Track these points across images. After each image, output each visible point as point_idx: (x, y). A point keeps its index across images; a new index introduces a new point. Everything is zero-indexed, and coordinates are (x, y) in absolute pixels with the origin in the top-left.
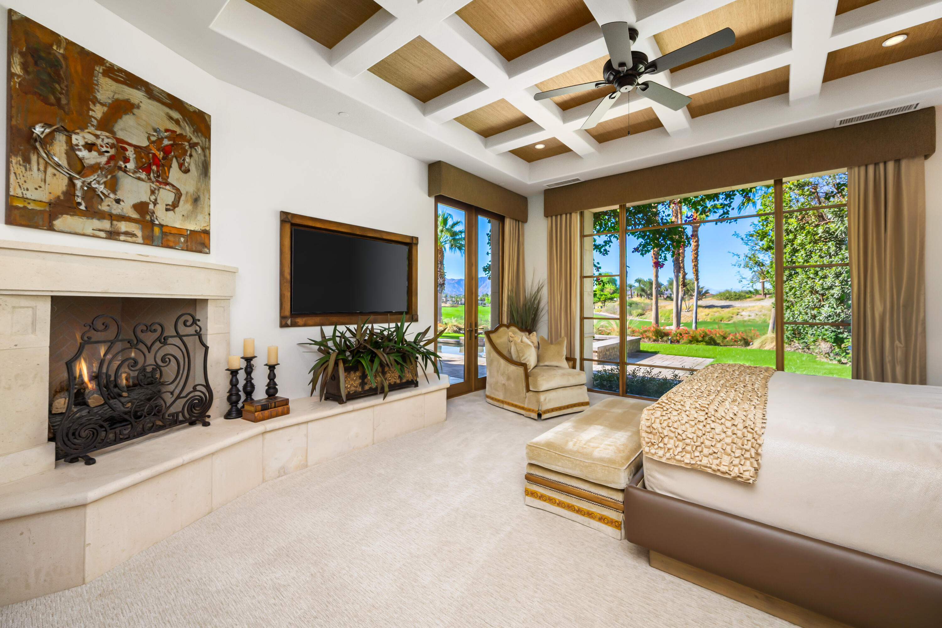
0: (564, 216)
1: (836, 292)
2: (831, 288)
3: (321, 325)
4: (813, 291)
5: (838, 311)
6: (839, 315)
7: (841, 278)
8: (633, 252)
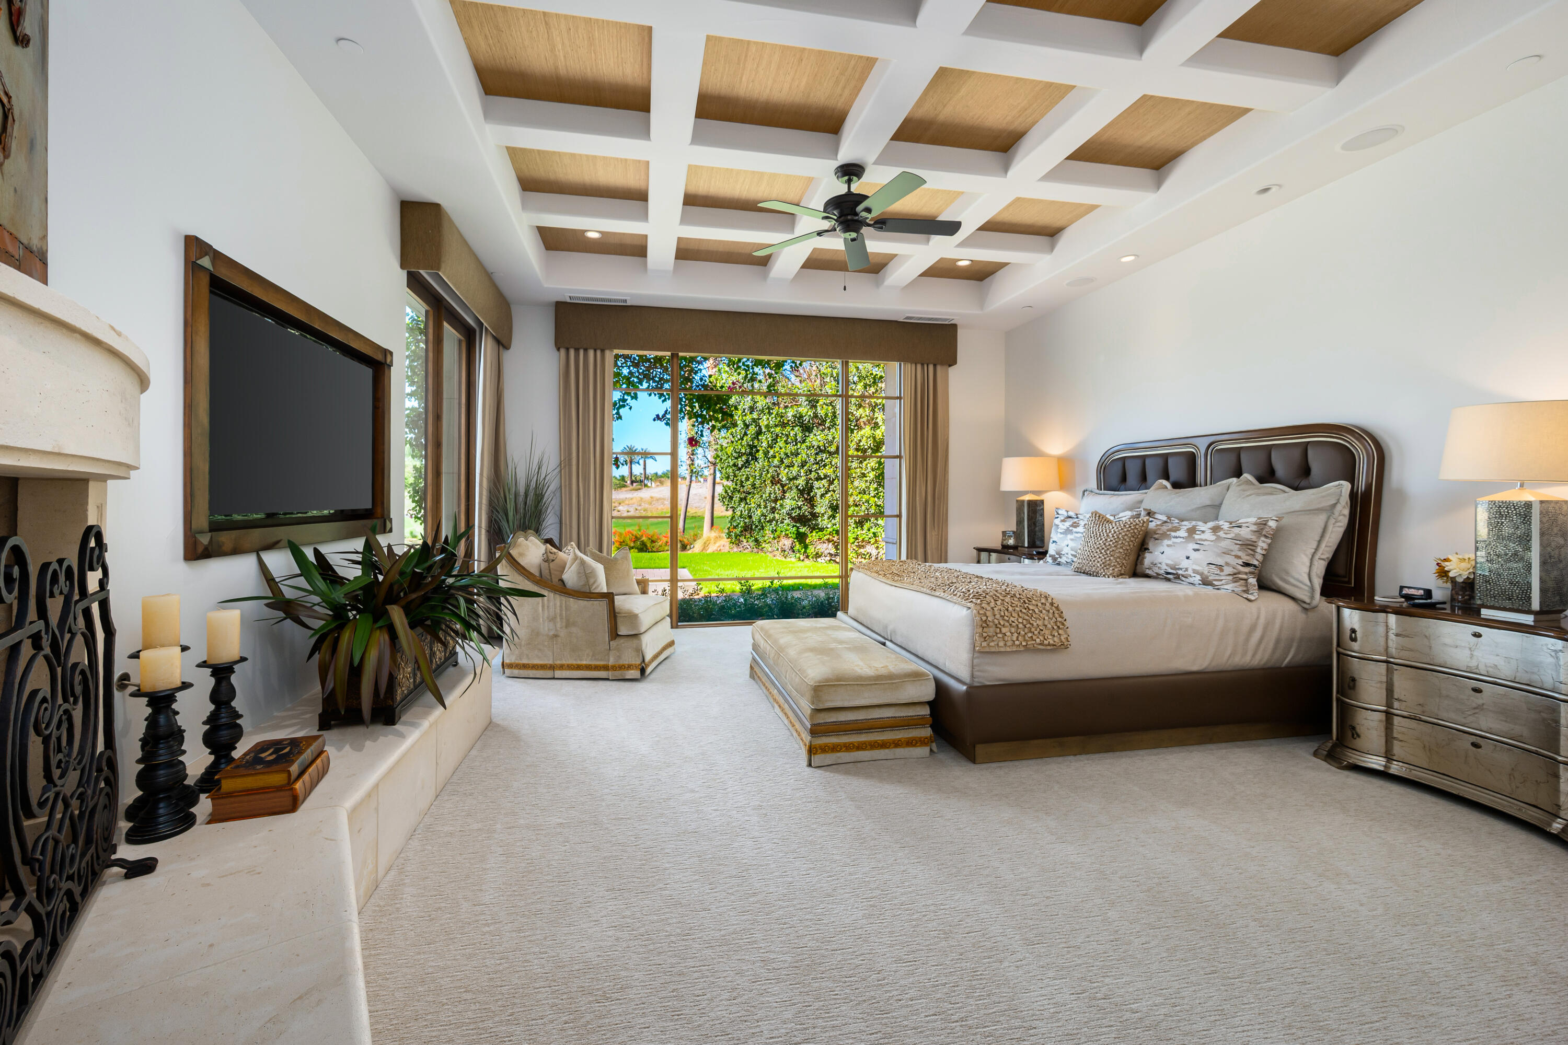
0: (591, 353)
1: (801, 482)
2: (795, 478)
3: (258, 550)
4: (775, 481)
5: (800, 503)
6: (800, 508)
7: (805, 468)
8: (654, 420)
